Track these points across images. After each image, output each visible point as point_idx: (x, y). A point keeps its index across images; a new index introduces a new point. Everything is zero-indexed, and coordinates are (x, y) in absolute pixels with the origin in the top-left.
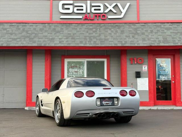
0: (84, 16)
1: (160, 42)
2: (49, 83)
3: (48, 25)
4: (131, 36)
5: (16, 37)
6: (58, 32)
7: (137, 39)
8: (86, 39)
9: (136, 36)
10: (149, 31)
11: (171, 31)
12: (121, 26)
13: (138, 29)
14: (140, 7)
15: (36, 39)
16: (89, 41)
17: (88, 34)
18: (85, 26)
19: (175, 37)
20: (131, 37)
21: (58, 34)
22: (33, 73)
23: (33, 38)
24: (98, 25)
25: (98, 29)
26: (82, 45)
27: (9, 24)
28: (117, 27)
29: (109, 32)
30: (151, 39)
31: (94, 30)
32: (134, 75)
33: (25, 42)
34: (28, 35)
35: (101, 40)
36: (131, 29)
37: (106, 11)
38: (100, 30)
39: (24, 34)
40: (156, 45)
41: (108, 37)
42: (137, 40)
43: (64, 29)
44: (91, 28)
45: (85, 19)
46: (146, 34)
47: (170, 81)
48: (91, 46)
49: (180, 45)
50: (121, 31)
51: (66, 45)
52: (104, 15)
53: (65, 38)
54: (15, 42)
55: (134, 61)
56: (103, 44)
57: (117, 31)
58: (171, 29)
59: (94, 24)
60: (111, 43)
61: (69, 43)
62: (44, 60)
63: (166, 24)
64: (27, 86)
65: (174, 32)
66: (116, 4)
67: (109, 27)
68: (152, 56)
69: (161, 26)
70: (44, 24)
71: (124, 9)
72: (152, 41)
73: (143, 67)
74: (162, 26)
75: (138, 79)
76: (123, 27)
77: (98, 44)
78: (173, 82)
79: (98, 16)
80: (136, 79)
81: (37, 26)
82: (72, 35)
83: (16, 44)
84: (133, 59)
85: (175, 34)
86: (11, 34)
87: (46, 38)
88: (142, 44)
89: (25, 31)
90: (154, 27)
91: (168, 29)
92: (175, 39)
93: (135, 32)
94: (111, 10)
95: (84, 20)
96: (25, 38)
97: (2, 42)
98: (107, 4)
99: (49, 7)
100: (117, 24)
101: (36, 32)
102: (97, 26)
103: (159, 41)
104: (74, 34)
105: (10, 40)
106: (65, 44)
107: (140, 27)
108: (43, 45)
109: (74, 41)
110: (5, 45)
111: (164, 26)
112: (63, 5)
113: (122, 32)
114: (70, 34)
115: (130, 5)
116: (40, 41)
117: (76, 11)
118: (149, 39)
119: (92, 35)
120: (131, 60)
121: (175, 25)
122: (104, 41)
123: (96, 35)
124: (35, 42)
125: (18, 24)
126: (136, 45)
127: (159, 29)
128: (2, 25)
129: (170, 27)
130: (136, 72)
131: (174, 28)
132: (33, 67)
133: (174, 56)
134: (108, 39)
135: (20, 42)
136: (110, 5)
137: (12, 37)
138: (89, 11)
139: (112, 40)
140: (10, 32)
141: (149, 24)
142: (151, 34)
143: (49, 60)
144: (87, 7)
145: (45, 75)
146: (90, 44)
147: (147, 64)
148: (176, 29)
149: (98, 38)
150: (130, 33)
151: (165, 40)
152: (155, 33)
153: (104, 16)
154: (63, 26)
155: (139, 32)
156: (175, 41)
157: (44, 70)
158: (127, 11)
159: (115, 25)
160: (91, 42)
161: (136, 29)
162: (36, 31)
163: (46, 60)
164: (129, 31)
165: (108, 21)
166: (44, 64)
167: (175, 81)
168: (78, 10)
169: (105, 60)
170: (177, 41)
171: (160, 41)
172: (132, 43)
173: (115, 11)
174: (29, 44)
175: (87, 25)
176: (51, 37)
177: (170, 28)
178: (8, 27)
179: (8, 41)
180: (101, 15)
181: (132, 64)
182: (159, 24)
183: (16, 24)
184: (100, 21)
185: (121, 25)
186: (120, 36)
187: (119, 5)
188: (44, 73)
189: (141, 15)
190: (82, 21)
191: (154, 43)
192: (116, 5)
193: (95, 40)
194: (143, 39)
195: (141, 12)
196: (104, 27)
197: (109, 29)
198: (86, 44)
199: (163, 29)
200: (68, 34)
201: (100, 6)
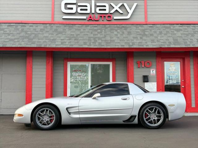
0: (88, 16)
1: (171, 44)
3: (49, 26)
4: (139, 37)
5: (13, 38)
6: (61, 33)
7: (145, 40)
8: (91, 40)
9: (144, 38)
10: (158, 33)
11: (181, 32)
12: (128, 27)
13: (146, 31)
14: (148, 7)
15: (36, 40)
16: (93, 43)
17: (92, 35)
18: (89, 28)
19: (186, 38)
20: (139, 38)
21: (59, 35)
22: (33, 76)
23: (32, 38)
24: (103, 26)
25: (104, 30)
26: (86, 46)
27: (8, 24)
28: (123, 28)
29: (116, 33)
31: (99, 31)
32: (141, 79)
33: (23, 43)
34: (27, 35)
35: (107, 42)
36: (139, 31)
37: (112, 12)
38: (105, 30)
39: (22, 34)
40: (166, 46)
41: (114, 38)
42: (145, 41)
43: (67, 30)
44: (95, 29)
45: (89, 19)
46: (155, 35)
47: (180, 86)
48: (96, 47)
49: (192, 47)
51: (68, 46)
52: (109, 16)
53: (68, 39)
54: (12, 42)
56: (109, 45)
57: (124, 32)
58: (181, 30)
59: (99, 26)
60: (117, 44)
61: (72, 44)
62: (45, 63)
63: (175, 25)
64: (26, 91)
65: (184, 34)
67: (115, 28)
68: (161, 59)
69: (170, 27)
70: (44, 25)
71: (130, 9)
72: (162, 42)
73: (151, 71)
74: (172, 28)
75: (146, 83)
77: (103, 45)
78: (183, 86)
79: (103, 17)
80: (143, 83)
81: (37, 26)
82: (75, 36)
83: (13, 44)
84: (141, 63)
85: (185, 36)
86: (9, 34)
87: (46, 39)
88: (150, 45)
89: (24, 31)
90: (163, 28)
91: (178, 30)
92: (186, 41)
93: (143, 33)
94: (117, 10)
95: (88, 21)
96: (23, 39)
99: (51, 6)
100: (123, 25)
101: (35, 33)
103: (169, 42)
104: (77, 35)
105: (6, 40)
106: (67, 45)
107: (148, 28)
108: (43, 46)
109: (78, 42)
111: (173, 27)
112: (66, 4)
113: (129, 33)
114: (73, 35)
115: (137, 5)
116: (40, 42)
117: (79, 11)
118: (158, 41)
119: (96, 36)
120: (138, 63)
121: (185, 27)
122: (110, 43)
123: (101, 36)
124: (34, 43)
125: (16, 25)
126: (145, 47)
127: (168, 30)
129: (180, 28)
130: (143, 76)
131: (184, 29)
132: (34, 70)
133: (184, 59)
134: (114, 40)
135: (18, 43)
136: (116, 6)
137: (10, 37)
138: (93, 12)
139: (119, 41)
140: (8, 32)
141: (157, 26)
142: (160, 35)
143: (50, 63)
144: (91, 7)
145: (46, 79)
147: (156, 67)
148: (186, 30)
149: (103, 39)
150: (138, 35)
151: (176, 41)
152: (165, 34)
153: (110, 16)
154: (66, 27)
155: (147, 33)
156: (186, 42)
157: (45, 73)
158: (134, 12)
160: (95, 43)
161: (144, 31)
162: (36, 31)
163: (47, 64)
164: (137, 32)
165: (113, 22)
166: (45, 67)
167: (184, 85)
168: (81, 10)
169: (111, 64)
170: (188, 43)
172: (140, 44)
173: (121, 12)
174: (27, 44)
175: (91, 26)
176: (52, 38)
177: (180, 29)
178: (6, 27)
179: (4, 41)
180: (107, 16)
181: (139, 68)
182: (168, 26)
183: (14, 24)
184: (105, 22)
185: (127, 26)
186: (127, 37)
188: (45, 76)
189: (149, 16)
190: (86, 22)
191: (164, 45)
192: (123, 5)
193: (100, 41)
194: (152, 40)
195: (149, 13)
196: (109, 28)
197: (115, 31)
198: (91, 45)
199: (173, 30)
200: (71, 35)
201: (105, 6)
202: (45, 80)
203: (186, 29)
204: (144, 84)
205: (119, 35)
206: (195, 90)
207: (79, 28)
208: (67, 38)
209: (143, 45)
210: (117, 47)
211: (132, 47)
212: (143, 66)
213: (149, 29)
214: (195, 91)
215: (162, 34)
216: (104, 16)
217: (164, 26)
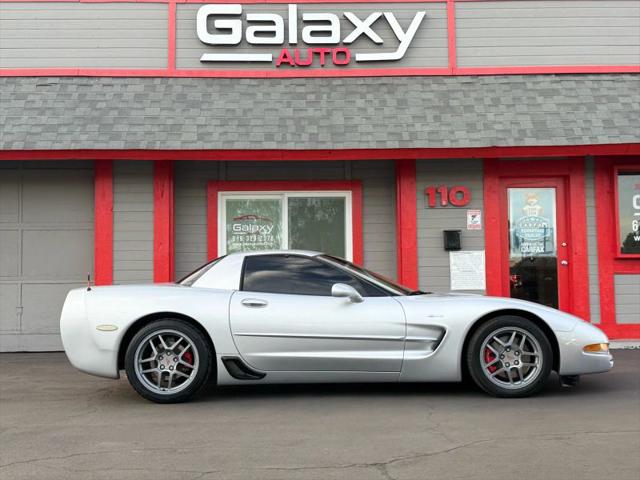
0: (278, 53)
1: (526, 136)
2: (168, 270)
3: (162, 84)
4: (430, 114)
5: (55, 122)
6: (195, 104)
7: (449, 125)
8: (285, 127)
9: (447, 117)
10: (488, 101)
11: (558, 99)
12: (398, 85)
13: (452, 96)
14: (460, 24)
15: (121, 128)
16: (293, 134)
17: (291, 110)
18: (282, 87)
19: (571, 117)
20: (430, 118)
21: (193, 112)
22: (117, 236)
23: (112, 122)
24: (324, 82)
25: (325, 96)
26: (273, 146)
27: (37, 79)
28: (384, 89)
29: (360, 103)
30: (496, 127)
31: (312, 97)
32: (440, 243)
33: (84, 137)
34: (96, 114)
35: (334, 130)
36: (430, 96)
37: (349, 39)
38: (329, 97)
39: (82, 110)
40: (511, 143)
41: (357, 120)
42: (450, 129)
43: (215, 96)
44: (301, 93)
45: (282, 63)
46: (479, 109)
47: (555, 259)
48: (303, 148)
49: (589, 143)
50: (398, 101)
51: (220, 146)
52: (342, 51)
53: (218, 122)
54: (51, 135)
55: (441, 197)
56: (342, 142)
57: (385, 101)
58: (556, 92)
59: (310, 81)
60: (364, 138)
61: (230, 137)
62: (150, 197)
63: (540, 78)
64: (96, 279)
65: (565, 104)
66: (380, 14)
67: (360, 89)
68: (497, 181)
69: (524, 83)
70: (147, 80)
71: (405, 30)
72: (498, 131)
73: (469, 217)
75: (452, 254)
76: (402, 89)
77: (324, 142)
78: (564, 262)
79: (322, 55)
80: (445, 253)
81: (126, 85)
82: (239, 113)
83: (54, 142)
84: (437, 191)
85: (570, 109)
86: (42, 112)
87: (153, 125)
88: (464, 140)
89: (86, 101)
90: (504, 87)
91: (548, 94)
92: (571, 125)
93: (442, 104)
94: (363, 35)
95: (278, 66)
96: (84, 125)
97: (9, 138)
98: (350, 16)
99: (165, 24)
100: (384, 80)
101: (120, 106)
102: (321, 86)
103: (520, 131)
104: (245, 112)
105: (34, 130)
106: (215, 142)
107: (459, 87)
108: (143, 146)
109: (247, 134)
110: (18, 146)
111: (534, 83)
112: (212, 17)
113: (402, 104)
114: (234, 111)
115: (425, 18)
116: (135, 133)
117: (251, 39)
118: (487, 127)
119: (303, 114)
120: (428, 194)
121: (571, 82)
122: (343, 134)
123: (318, 114)
124: (116, 136)
125: (64, 81)
126: (447, 144)
127: (518, 93)
128: (13, 83)
129: (555, 86)
130: (445, 231)
131: (566, 89)
132: (116, 217)
133: (566, 179)
134: (356, 126)
135: (68, 138)
136: (363, 20)
137: (44, 119)
138: (293, 39)
139: (370, 129)
140: (39, 104)
141: (487, 80)
142: (493, 109)
143: (166, 194)
145: (155, 244)
146: (296, 142)
147: (482, 206)
148: (573, 93)
149: (323, 123)
150: (428, 108)
151: (540, 127)
152: (508, 106)
153: (344, 53)
154: (211, 86)
155: (453, 103)
156: (572, 130)
157: (150, 226)
158: (415, 37)
159: (380, 81)
160: (299, 135)
161: (445, 96)
162: (123, 101)
163: (157, 199)
164: (424, 100)
165: (354, 69)
166: (151, 207)
167: (568, 257)
168: (257, 34)
169: (348, 196)
170: (578, 132)
171: (522, 132)
172: (434, 137)
173: (377, 39)
174: (96, 141)
175: (289, 82)
176: (170, 122)
177: (553, 90)
178: (32, 88)
179: (29, 134)
180: (334, 51)
181: (432, 207)
182: (520, 79)
183: (57, 80)
184: (331, 70)
185: (396, 81)
186: (394, 117)
187: (390, 17)
188: (151, 237)
189: (460, 51)
190: (272, 70)
191: (505, 139)
192: (382, 19)
193: (314, 129)
194: (468, 125)
195: (461, 42)
196: (343, 89)
197: (358, 96)
198: (286, 142)
199: (531, 94)
200: (228, 110)
201: (328, 22)
202: (150, 246)
203: (571, 89)
204: (449, 257)
205: (371, 111)
206: (600, 271)
207: (251, 90)
208: (215, 122)
209: (442, 141)
210: (364, 146)
211: (411, 146)
212: (444, 203)
213: (461, 90)
214: (600, 276)
215: (501, 107)
216: (326, 54)
217: (505, 80)
